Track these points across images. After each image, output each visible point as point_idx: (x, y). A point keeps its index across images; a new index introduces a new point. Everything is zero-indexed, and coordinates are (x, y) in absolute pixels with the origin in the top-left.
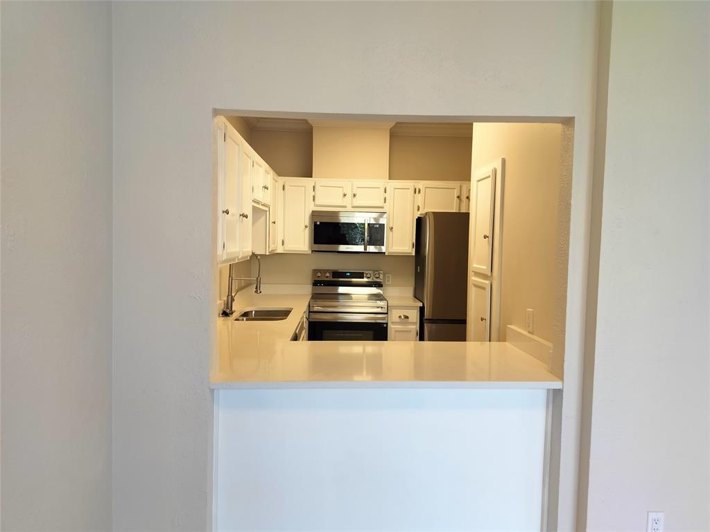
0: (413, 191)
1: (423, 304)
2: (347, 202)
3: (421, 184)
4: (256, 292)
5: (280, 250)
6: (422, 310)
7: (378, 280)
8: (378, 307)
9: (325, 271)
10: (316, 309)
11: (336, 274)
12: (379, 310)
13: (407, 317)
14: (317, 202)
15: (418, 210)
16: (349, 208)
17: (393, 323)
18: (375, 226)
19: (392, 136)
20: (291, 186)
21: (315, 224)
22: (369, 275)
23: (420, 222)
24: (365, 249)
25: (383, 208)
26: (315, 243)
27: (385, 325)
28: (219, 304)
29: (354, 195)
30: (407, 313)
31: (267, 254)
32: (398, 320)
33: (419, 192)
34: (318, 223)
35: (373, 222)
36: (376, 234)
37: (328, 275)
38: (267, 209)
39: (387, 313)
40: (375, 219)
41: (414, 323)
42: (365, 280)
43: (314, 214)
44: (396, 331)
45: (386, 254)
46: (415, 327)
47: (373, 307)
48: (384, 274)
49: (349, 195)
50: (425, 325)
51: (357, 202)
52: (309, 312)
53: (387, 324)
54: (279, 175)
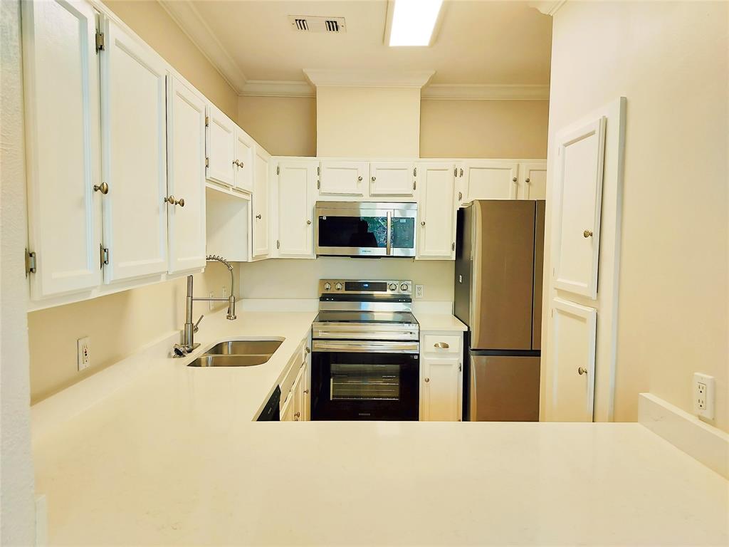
0: (453, 173)
1: (469, 328)
2: (363, 188)
3: (463, 164)
4: (228, 317)
5: (274, 254)
6: (467, 336)
7: (406, 293)
8: (406, 333)
9: (336, 281)
10: (321, 335)
11: (349, 285)
12: (408, 337)
13: (446, 346)
14: (324, 188)
15: (460, 198)
16: (366, 198)
17: (426, 353)
18: (401, 221)
19: (424, 100)
20: (287, 168)
21: (321, 220)
22: (393, 287)
23: (462, 214)
24: (388, 252)
25: (410, 195)
26: (321, 244)
27: (416, 357)
28: (173, 337)
29: (373, 179)
30: (446, 340)
31: (250, 260)
32: (434, 349)
33: (462, 174)
34: (325, 218)
35: (398, 215)
36: (403, 232)
37: (339, 286)
38: (249, 198)
39: (418, 341)
40: (401, 211)
41: (457, 354)
42: (388, 293)
43: (319, 204)
44: (431, 365)
45: (416, 258)
46: (457, 359)
47: (399, 332)
48: (414, 285)
49: (366, 180)
50: (472, 357)
51: (377, 189)
52: (313, 339)
53: (418, 355)
54: (273, 153)
